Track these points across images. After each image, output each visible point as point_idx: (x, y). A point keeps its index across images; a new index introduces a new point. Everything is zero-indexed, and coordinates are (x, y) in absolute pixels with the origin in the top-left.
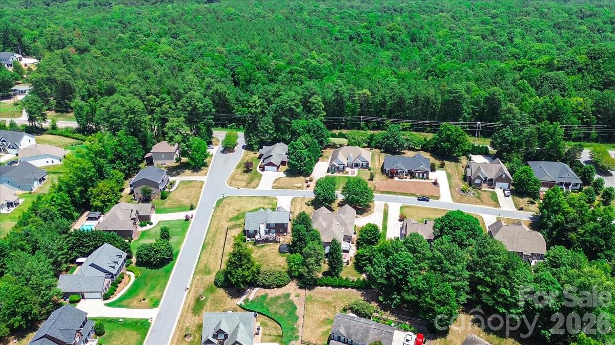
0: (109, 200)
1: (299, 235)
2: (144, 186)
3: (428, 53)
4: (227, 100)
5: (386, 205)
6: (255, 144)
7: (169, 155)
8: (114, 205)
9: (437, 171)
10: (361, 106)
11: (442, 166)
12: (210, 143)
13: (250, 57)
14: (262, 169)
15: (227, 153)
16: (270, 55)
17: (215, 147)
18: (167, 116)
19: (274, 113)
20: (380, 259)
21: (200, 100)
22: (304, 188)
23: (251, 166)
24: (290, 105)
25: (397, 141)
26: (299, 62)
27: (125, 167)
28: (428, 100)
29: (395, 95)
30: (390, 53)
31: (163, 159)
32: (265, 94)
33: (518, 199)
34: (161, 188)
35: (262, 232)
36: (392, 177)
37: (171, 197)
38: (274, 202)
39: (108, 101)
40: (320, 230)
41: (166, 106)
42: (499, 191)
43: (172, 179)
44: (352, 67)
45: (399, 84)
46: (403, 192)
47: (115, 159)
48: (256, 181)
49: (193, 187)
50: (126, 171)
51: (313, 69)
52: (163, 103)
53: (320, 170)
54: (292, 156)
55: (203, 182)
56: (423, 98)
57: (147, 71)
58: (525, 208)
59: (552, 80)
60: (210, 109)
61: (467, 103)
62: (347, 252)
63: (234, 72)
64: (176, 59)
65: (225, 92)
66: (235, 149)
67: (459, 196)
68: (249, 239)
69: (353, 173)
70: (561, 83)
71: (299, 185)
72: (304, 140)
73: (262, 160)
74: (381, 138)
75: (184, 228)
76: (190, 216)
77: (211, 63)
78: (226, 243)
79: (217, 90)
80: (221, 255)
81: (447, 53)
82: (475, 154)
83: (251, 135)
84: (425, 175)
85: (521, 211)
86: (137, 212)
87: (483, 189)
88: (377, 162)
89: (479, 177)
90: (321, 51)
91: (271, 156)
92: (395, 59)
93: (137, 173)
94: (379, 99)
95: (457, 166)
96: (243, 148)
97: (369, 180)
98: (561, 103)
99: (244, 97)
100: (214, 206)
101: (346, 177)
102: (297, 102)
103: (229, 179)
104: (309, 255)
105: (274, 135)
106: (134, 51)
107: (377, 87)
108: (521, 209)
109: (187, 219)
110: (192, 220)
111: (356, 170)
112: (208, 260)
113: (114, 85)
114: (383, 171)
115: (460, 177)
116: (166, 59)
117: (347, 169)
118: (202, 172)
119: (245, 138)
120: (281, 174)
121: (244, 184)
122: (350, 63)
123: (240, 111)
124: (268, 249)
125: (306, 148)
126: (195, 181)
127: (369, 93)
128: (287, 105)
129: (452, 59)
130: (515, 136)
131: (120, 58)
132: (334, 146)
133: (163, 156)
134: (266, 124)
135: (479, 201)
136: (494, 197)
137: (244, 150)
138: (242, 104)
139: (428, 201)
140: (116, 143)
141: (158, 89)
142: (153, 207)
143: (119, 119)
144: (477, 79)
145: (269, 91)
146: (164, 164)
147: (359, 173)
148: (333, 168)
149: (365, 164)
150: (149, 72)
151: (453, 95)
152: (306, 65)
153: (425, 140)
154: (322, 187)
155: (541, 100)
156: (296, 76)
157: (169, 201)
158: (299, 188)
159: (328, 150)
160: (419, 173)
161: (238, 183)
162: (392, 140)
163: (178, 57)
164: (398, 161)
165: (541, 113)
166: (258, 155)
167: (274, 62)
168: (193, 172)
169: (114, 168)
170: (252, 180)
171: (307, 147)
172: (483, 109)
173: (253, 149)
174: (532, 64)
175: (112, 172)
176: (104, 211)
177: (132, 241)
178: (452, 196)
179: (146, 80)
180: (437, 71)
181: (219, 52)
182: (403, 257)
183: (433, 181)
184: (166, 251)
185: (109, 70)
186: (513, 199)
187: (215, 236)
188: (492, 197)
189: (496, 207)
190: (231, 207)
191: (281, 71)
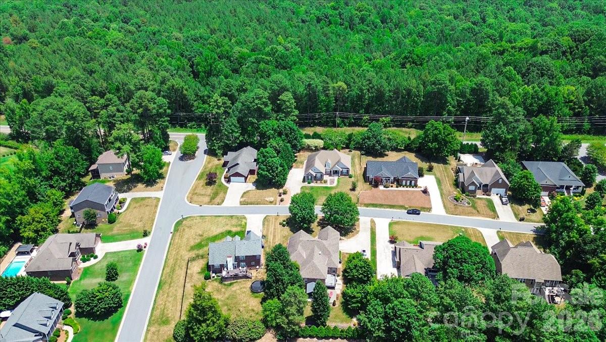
0: (44, 229)
1: (275, 275)
2: (87, 209)
3: (401, 35)
4: (184, 97)
5: (373, 222)
6: (219, 149)
7: (118, 167)
8: (50, 234)
9: (425, 176)
10: (336, 100)
11: (430, 169)
12: (166, 149)
13: (211, 44)
14: (227, 180)
15: (186, 160)
16: (232, 41)
17: (173, 153)
18: (114, 120)
19: (240, 113)
20: (376, 306)
21: (152, 100)
22: (278, 203)
23: (215, 178)
24: (257, 104)
25: (379, 142)
26: (264, 49)
27: (65, 184)
28: (409, 92)
29: (374, 87)
30: (361, 36)
31: (111, 171)
32: (228, 90)
33: (516, 206)
34: (108, 210)
35: (230, 266)
36: (376, 186)
37: (120, 220)
38: (243, 223)
39: (41, 104)
40: (299, 263)
41: (112, 108)
42: (495, 199)
43: (121, 196)
44: (322, 54)
45: (377, 74)
46: (390, 204)
47: (51, 176)
48: (221, 195)
49: (147, 206)
50: (67, 188)
51: (281, 58)
52: (109, 105)
53: (295, 180)
54: (262, 166)
55: (158, 199)
56: (404, 89)
57: (91, 64)
58: (525, 217)
59: (540, 66)
60: (165, 110)
61: (451, 95)
62: (333, 288)
63: (193, 62)
64: (127, 48)
65: (183, 88)
66: (196, 155)
67: (452, 206)
68: (214, 275)
69: (332, 182)
70: (550, 70)
71: (272, 199)
72: (274, 144)
73: (227, 169)
74: (361, 139)
75: (135, 261)
76: (143, 245)
77: (166, 52)
78: (187, 281)
79: (173, 86)
80: (181, 297)
81: (420, 35)
82: (464, 153)
83: (213, 139)
84: (413, 182)
85: (522, 223)
86: (78, 245)
87: (478, 196)
88: (358, 167)
89: (473, 183)
90: (287, 36)
91: (238, 164)
92: (367, 43)
93: (81, 189)
94: (355, 92)
95: (446, 168)
96: (205, 153)
97: (351, 190)
98: (553, 93)
99: (204, 92)
100: (172, 231)
101: (324, 187)
102: (264, 100)
103: (190, 193)
104: (289, 304)
105: (240, 139)
106: (78, 39)
107: (352, 78)
108: (522, 220)
109: (140, 250)
110: (146, 249)
111: (336, 178)
112: (165, 304)
113: (52, 81)
114: (366, 178)
115: (451, 183)
116: (116, 48)
117: (326, 177)
118: (157, 185)
119: (207, 143)
120: (250, 186)
121: (207, 199)
122: (319, 49)
123: (200, 108)
124: (238, 287)
125: (278, 155)
126: (149, 198)
127: (345, 86)
128: (253, 104)
129: (426, 41)
130: (509, 133)
131: (62, 48)
132: (308, 149)
133: (111, 167)
134: (230, 126)
135: (474, 211)
136: (491, 205)
137: (206, 156)
138: (202, 101)
139: (419, 214)
140: (52, 156)
141: (105, 85)
142: (98, 236)
143: (55, 126)
144: (459, 66)
145: (232, 86)
146: (113, 177)
147: (338, 182)
148: (310, 177)
149: (345, 171)
150: (94, 65)
151: (437, 87)
152: (272, 53)
153: (409, 138)
154: (299, 206)
155: (529, 89)
156: (262, 66)
157: (118, 225)
158: (271, 202)
159: (301, 153)
160: (406, 181)
161: (201, 199)
162: (374, 141)
163: (130, 45)
164: (383, 168)
165: (531, 105)
166: (222, 162)
167: (237, 49)
168: (147, 186)
169: (52, 187)
170: (216, 194)
171: (278, 152)
172: (469, 101)
173: (217, 154)
174: (513, 48)
175: (49, 192)
176: (38, 242)
177: (72, 281)
178: (445, 206)
179: (91, 75)
180: (415, 57)
181: (176, 39)
182: (405, 307)
183: (423, 189)
184: (113, 297)
185: (47, 63)
186: (512, 207)
187: (173, 270)
188: (488, 206)
189: (494, 218)
190: (193, 231)
191: (245, 59)
